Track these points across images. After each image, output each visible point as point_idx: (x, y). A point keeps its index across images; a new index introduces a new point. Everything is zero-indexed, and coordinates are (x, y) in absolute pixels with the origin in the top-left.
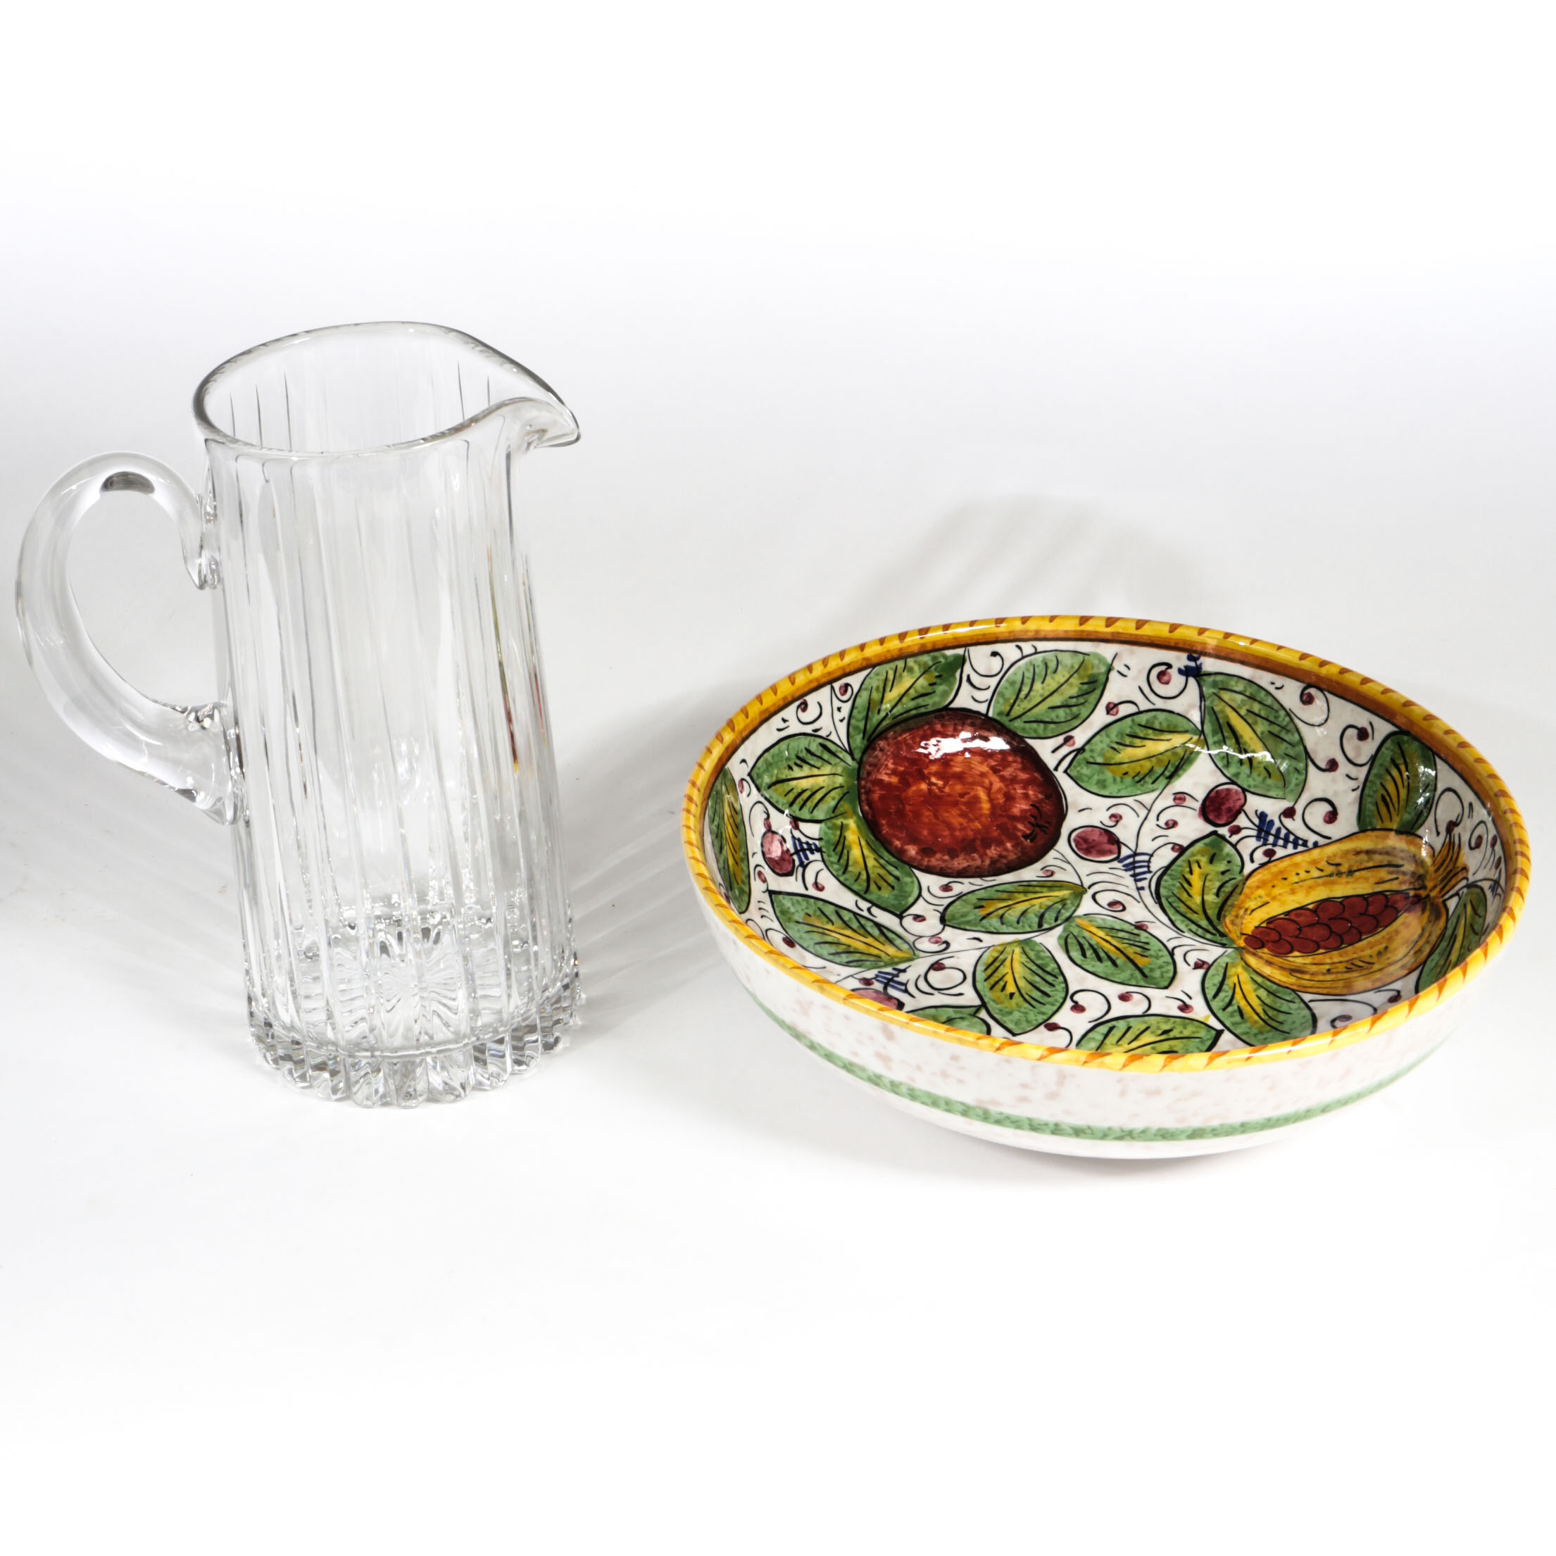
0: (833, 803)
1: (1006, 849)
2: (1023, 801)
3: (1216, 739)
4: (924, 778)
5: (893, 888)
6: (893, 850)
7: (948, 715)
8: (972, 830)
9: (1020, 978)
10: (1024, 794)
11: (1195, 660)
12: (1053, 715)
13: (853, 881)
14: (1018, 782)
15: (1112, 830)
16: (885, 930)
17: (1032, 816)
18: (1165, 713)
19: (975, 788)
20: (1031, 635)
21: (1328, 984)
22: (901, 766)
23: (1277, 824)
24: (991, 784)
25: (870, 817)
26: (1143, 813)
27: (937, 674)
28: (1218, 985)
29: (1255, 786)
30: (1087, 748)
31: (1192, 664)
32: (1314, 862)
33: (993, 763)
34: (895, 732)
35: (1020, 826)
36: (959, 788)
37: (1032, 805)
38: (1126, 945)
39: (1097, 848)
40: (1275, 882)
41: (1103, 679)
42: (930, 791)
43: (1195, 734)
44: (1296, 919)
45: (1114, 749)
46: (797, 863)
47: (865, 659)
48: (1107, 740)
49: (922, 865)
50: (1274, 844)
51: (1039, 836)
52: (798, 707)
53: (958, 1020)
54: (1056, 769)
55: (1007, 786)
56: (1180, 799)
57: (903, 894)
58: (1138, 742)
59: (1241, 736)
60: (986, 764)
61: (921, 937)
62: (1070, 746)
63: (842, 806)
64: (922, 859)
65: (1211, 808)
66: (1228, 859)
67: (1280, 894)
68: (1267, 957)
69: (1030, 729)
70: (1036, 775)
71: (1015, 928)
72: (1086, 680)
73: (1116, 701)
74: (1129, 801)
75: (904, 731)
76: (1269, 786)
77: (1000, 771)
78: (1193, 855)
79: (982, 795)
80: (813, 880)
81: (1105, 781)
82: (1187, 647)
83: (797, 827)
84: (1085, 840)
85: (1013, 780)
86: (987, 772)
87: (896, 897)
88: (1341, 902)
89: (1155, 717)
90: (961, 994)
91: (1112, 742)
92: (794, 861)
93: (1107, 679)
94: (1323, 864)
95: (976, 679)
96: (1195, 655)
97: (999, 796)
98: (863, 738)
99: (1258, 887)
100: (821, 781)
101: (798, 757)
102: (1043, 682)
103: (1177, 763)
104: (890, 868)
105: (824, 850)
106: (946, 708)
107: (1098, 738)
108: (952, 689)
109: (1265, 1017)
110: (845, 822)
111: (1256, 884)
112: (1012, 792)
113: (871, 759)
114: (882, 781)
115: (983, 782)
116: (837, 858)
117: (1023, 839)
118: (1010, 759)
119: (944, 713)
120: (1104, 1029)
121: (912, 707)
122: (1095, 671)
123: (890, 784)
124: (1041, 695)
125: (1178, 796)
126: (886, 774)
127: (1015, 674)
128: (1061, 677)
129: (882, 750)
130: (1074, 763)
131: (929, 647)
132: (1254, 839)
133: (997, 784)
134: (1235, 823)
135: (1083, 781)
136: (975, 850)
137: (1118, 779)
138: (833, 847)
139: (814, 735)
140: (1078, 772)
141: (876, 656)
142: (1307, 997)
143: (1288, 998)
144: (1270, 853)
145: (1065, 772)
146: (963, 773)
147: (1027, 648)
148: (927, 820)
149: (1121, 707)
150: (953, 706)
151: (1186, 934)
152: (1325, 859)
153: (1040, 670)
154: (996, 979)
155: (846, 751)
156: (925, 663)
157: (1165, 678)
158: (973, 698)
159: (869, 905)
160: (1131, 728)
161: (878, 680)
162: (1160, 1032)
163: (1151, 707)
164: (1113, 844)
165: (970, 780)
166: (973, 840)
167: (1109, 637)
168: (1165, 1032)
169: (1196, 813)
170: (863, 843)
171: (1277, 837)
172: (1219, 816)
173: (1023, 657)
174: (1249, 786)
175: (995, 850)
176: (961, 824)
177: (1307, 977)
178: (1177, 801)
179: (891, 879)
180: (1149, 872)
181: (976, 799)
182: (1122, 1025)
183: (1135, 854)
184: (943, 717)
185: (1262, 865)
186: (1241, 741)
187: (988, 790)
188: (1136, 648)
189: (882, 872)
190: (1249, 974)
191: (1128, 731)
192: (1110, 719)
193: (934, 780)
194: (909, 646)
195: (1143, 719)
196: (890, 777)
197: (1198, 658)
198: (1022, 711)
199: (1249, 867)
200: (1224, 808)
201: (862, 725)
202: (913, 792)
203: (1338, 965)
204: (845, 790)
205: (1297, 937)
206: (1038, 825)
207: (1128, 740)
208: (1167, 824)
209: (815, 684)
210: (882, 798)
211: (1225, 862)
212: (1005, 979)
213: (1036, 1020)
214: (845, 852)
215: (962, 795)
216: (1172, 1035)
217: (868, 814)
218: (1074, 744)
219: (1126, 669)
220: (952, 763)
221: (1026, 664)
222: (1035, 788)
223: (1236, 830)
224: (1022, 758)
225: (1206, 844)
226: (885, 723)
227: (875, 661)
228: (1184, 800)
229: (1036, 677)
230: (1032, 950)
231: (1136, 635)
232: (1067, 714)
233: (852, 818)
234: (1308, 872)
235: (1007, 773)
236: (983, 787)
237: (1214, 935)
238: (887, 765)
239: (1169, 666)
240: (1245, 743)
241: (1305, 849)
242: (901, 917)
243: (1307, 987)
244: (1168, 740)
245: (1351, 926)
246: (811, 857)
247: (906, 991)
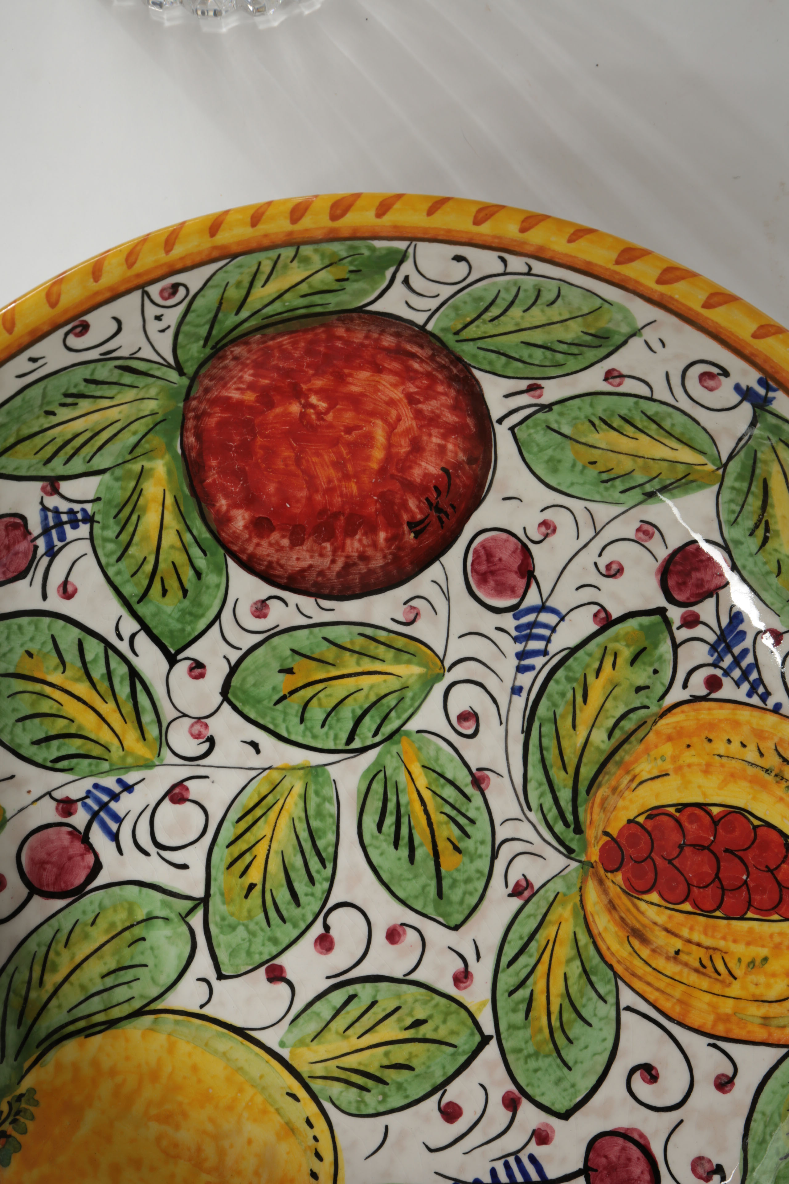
0: (134, 439)
1: (375, 545)
2: (433, 459)
3: (737, 485)
4: (297, 394)
5: (185, 592)
6: (211, 515)
7: (360, 318)
8: (341, 495)
9: (276, 852)
10: (439, 445)
11: (768, 388)
12: (525, 353)
13: (127, 576)
14: (438, 426)
15: (531, 546)
16: (139, 687)
17: (436, 488)
18: (686, 418)
19: (373, 420)
20: (529, 249)
21: (662, 983)
22: (264, 377)
23: (747, 643)
24: (399, 419)
25: (193, 454)
26: (587, 533)
27: (352, 268)
28: (526, 939)
29: (751, 573)
30: (555, 408)
31: (762, 391)
32: (760, 734)
33: (412, 389)
34: (264, 335)
35: (412, 504)
36: (349, 417)
37: (443, 469)
38: (444, 818)
39: (499, 578)
40: (695, 740)
41: (618, 339)
42: (303, 415)
43: (714, 464)
44: (686, 824)
45: (594, 425)
46: (42, 549)
47: (215, 248)
48: (588, 410)
49: (243, 550)
50: (727, 673)
51: (431, 529)
52: (67, 334)
53: (160, 921)
54: (500, 421)
55: (420, 428)
56: (646, 533)
57: (194, 610)
58: (629, 430)
59: (773, 506)
60: (401, 388)
61: (185, 715)
62: (533, 397)
63: (147, 442)
64: (249, 540)
65: (680, 568)
66: (656, 666)
67: (689, 766)
68: (614, 891)
69: (484, 358)
70: (469, 420)
71: (315, 737)
72: (592, 331)
73: (625, 372)
74: (577, 505)
75: (282, 334)
76: (770, 585)
77: (419, 402)
78: (616, 639)
79: (380, 435)
80: (62, 579)
81: (559, 461)
82: (767, 368)
83: (55, 491)
84: (489, 555)
85: (433, 420)
86: (400, 401)
87: (184, 612)
88: (755, 827)
89: (670, 415)
90: (185, 867)
91: (594, 414)
92: (36, 548)
93: (625, 342)
94: (768, 746)
95: (416, 282)
96: (771, 383)
97: (403, 443)
98: (204, 346)
99: (669, 738)
100: (113, 414)
101: (66, 395)
102: (525, 311)
103: (668, 482)
104: (195, 552)
105: (97, 518)
106: (360, 310)
107: (577, 401)
108: (374, 290)
109: (555, 1023)
110: (147, 465)
111: (669, 731)
112: (425, 438)
113: (215, 371)
114: (229, 398)
115: (388, 414)
116: (117, 529)
117: (406, 528)
118: (440, 388)
119: (354, 315)
120: (338, 997)
121: (301, 305)
122: (611, 326)
123: (240, 403)
124: (517, 324)
125: (646, 527)
126: (238, 389)
127: (485, 290)
128: (555, 313)
129: (236, 358)
130: (529, 421)
131: (346, 233)
132: (707, 648)
133: (408, 421)
134: (695, 609)
135: (529, 452)
136: (330, 537)
137: (579, 467)
138: (114, 512)
139: (106, 357)
140: (530, 435)
141: (239, 243)
142: (627, 998)
143: (602, 991)
144: (713, 683)
145: (512, 429)
146: (362, 394)
147: (516, 263)
148: (280, 465)
149: (627, 381)
150: (370, 308)
151: (531, 815)
152: (776, 740)
153: (529, 297)
154: (245, 847)
155: (169, 366)
156: (334, 254)
157: (711, 383)
158: (407, 303)
159: (135, 626)
160: (630, 410)
161: (241, 273)
162: (409, 1021)
163: (672, 401)
164: (522, 577)
165: (370, 407)
166: (336, 515)
167: (656, 297)
168: (418, 1023)
169: (656, 566)
170: (169, 500)
171: (737, 661)
172: (682, 585)
173: (505, 274)
174: (744, 567)
175: (360, 541)
176: (330, 481)
177: (645, 953)
178: (641, 535)
179: (188, 575)
180: (545, 653)
181: (369, 439)
182: (365, 992)
183: (543, 608)
184: (352, 320)
185: (696, 699)
186: (769, 509)
187: (391, 428)
188: (687, 328)
189: (181, 559)
190: (576, 925)
191: (624, 412)
192: (606, 387)
193: (313, 399)
194: (307, 230)
195: (652, 408)
196: (243, 394)
197: (774, 390)
198: (479, 334)
199: (677, 694)
200: (696, 575)
201: (203, 331)
202: (276, 417)
203: (694, 948)
204: (159, 418)
205: (670, 862)
206: (439, 509)
207: (617, 422)
208: (608, 567)
209: (108, 295)
210: (221, 424)
211: (651, 670)
212: (255, 850)
213: (261, 953)
214: (134, 518)
215: (349, 430)
216: (424, 1031)
217: (191, 448)
218: (540, 396)
219: (660, 345)
220: (350, 380)
221: (508, 282)
222: (459, 441)
223: (691, 621)
224: (458, 392)
225: (641, 626)
226: (246, 325)
227: (235, 249)
228: (650, 536)
229: (517, 302)
230: (317, 793)
231: (698, 314)
232: (545, 358)
233: (162, 457)
234: (744, 745)
235: (426, 407)
236: (385, 421)
237: (566, 824)
238: (241, 377)
239: (726, 373)
240: (772, 516)
241: (761, 704)
242: (172, 660)
243: (634, 975)
244: (672, 449)
245: (745, 882)
246: (70, 533)
247: (115, 837)
